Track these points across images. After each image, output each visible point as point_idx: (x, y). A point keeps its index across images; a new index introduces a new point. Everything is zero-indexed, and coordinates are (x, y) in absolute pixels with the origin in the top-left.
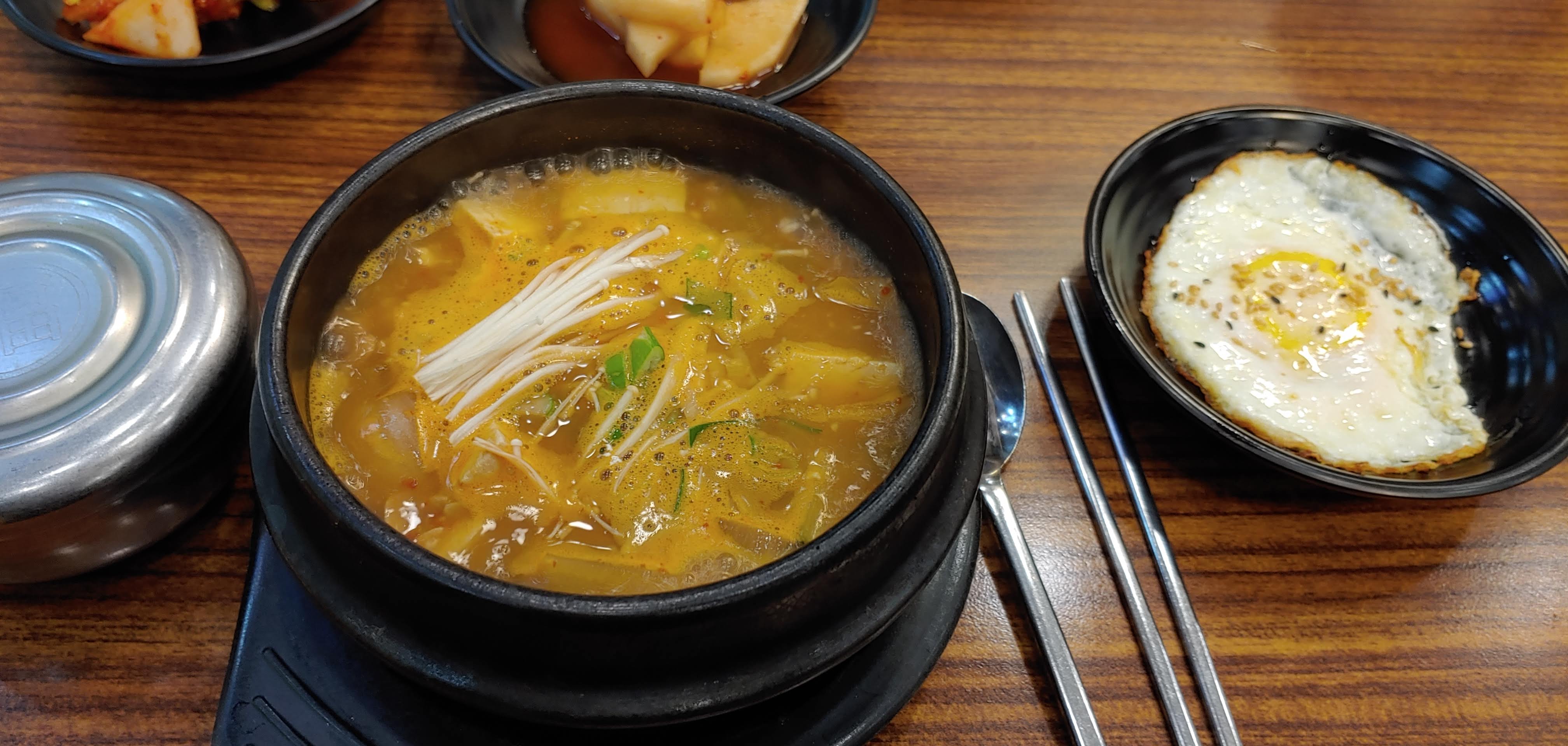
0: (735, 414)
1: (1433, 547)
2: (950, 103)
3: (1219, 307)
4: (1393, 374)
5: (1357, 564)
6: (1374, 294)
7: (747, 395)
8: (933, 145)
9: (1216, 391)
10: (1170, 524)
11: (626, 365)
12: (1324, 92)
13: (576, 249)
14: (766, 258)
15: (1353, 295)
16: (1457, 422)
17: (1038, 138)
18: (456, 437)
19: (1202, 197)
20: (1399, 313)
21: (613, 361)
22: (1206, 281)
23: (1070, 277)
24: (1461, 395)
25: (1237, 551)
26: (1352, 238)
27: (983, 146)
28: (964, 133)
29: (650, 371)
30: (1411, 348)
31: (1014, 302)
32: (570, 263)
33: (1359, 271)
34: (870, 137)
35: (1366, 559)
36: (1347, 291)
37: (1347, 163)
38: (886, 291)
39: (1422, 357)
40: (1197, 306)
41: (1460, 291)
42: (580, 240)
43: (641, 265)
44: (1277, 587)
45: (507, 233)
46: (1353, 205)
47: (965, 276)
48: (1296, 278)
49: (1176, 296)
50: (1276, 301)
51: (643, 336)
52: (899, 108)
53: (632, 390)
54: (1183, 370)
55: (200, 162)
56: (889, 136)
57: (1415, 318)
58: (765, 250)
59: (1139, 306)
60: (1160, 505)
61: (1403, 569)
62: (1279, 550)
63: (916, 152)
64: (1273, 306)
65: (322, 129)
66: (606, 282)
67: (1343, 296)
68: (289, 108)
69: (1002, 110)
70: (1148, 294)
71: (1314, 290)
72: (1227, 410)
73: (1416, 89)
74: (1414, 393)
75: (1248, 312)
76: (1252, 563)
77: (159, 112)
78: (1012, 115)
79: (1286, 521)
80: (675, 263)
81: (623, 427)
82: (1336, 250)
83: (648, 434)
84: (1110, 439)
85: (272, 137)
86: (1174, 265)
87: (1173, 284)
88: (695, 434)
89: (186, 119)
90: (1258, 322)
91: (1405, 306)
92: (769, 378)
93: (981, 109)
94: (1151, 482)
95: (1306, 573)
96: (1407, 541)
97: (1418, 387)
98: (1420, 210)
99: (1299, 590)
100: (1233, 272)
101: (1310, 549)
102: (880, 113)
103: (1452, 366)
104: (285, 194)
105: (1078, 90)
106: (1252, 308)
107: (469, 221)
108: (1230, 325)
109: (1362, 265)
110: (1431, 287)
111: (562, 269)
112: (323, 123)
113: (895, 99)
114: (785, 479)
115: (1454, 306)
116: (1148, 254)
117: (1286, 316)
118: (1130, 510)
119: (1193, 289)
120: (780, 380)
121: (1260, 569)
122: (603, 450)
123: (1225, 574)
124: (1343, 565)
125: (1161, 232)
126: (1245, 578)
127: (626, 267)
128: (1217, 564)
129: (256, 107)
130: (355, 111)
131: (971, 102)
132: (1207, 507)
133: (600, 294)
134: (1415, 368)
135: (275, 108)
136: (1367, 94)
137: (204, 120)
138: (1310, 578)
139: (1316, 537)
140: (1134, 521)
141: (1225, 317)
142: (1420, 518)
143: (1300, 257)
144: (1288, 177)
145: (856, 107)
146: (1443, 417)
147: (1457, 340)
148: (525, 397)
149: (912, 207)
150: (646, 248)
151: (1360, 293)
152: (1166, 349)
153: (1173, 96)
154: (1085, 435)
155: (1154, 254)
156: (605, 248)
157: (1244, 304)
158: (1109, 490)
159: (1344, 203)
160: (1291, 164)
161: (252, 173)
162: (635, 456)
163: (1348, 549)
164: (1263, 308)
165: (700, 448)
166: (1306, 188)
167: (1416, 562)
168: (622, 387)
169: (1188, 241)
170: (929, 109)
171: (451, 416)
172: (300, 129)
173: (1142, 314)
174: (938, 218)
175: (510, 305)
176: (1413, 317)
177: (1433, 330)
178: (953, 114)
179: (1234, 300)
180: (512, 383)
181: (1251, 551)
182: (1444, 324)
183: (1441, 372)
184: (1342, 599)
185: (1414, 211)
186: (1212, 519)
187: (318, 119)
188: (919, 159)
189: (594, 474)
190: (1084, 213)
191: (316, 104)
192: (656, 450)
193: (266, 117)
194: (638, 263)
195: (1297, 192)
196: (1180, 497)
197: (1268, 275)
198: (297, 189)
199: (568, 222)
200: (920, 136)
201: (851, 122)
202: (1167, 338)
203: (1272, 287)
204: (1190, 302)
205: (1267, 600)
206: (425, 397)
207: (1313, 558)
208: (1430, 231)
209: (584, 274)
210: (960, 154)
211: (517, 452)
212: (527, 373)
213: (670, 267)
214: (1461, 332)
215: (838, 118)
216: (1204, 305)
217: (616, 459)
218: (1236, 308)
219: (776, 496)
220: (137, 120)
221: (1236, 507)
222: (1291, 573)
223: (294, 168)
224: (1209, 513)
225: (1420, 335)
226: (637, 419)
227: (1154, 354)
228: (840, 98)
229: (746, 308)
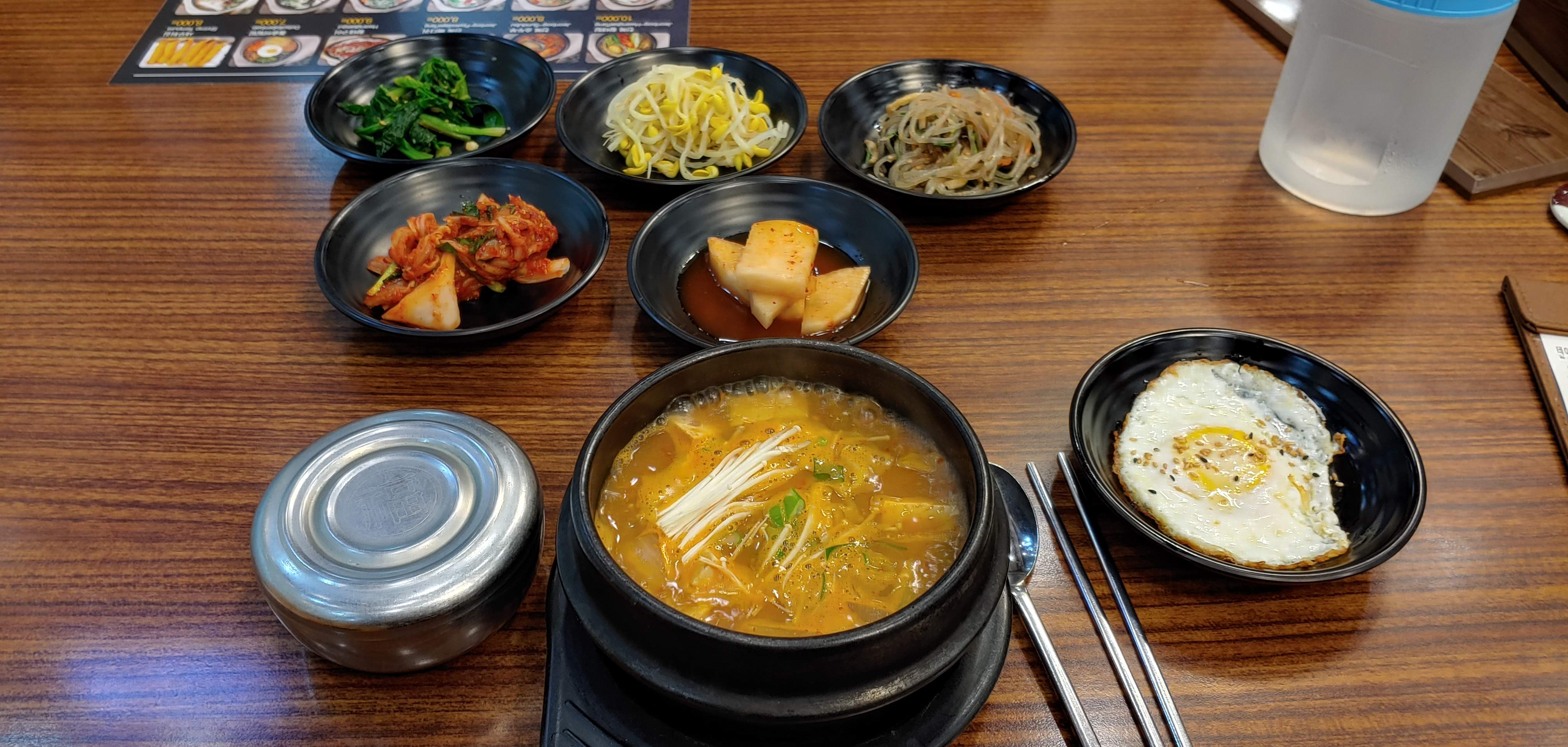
0: (852, 539)
1: (1322, 621)
2: (974, 336)
3: (1165, 466)
4: (1286, 506)
5: (1270, 634)
6: (1273, 453)
7: (858, 528)
8: (963, 365)
9: (1165, 521)
10: (1140, 613)
11: (783, 512)
12: (1241, 314)
13: (744, 442)
14: (863, 443)
15: (1258, 454)
16: (1331, 535)
17: (1037, 357)
18: (686, 558)
19: (1152, 393)
20: (1291, 465)
21: (774, 509)
22: (1156, 449)
23: (1065, 451)
24: (1335, 519)
25: (1187, 628)
26: (1260, 416)
27: (998, 364)
28: (985, 355)
29: (797, 515)
30: (1300, 489)
31: (1027, 470)
32: (741, 452)
33: (1263, 438)
34: (919, 361)
35: (1276, 630)
36: (1254, 451)
37: (1251, 365)
38: (940, 461)
39: (1307, 495)
40: (1150, 467)
41: (1334, 449)
42: (745, 438)
43: (786, 451)
44: (1217, 650)
45: (700, 435)
46: (1258, 393)
47: (992, 454)
48: (1218, 445)
49: (1135, 460)
50: (1205, 461)
51: (791, 494)
52: (938, 341)
53: (788, 527)
54: (1142, 509)
55: (464, 399)
56: (933, 360)
57: (1305, 468)
58: (862, 438)
59: (1111, 469)
60: (1133, 601)
61: (1302, 636)
62: (1216, 627)
63: (952, 370)
64: (1202, 464)
65: (545, 373)
66: (765, 462)
67: (1251, 455)
68: (520, 359)
69: (1010, 339)
70: (1116, 460)
71: (1231, 452)
72: (1173, 534)
73: (1308, 308)
74: (1302, 518)
75: (1185, 469)
76: (1198, 636)
77: (430, 365)
78: (1018, 342)
79: (1220, 608)
80: (806, 448)
81: (785, 549)
82: (1247, 425)
83: (800, 553)
84: (1098, 558)
85: (511, 379)
86: (1134, 440)
87: (1133, 453)
88: (830, 551)
89: (450, 369)
90: (1192, 476)
91: (1297, 461)
92: (871, 517)
93: (996, 339)
94: (1127, 586)
95: (1235, 641)
96: (1303, 618)
97: (1305, 514)
98: (1304, 394)
99: (1231, 652)
100: (1174, 442)
101: (1238, 625)
102: (925, 344)
103: (1328, 499)
104: (526, 418)
105: (1064, 322)
106: (1188, 466)
107: (676, 428)
108: (1173, 479)
109: (1266, 434)
110: (1315, 447)
111: (737, 455)
112: (545, 369)
113: (934, 334)
114: (887, 577)
115: (1330, 459)
116: (1116, 433)
117: (1211, 471)
118: (1113, 604)
119: (1147, 455)
120: (878, 518)
121: (1203, 639)
122: (774, 564)
123: (1179, 643)
124: (1260, 635)
125: (1124, 418)
126: (1193, 646)
127: (776, 452)
128: (1175, 637)
129: (497, 359)
130: (567, 360)
131: (988, 334)
132: (1166, 600)
133: (762, 469)
134: (1303, 501)
135: (510, 360)
136: (1273, 313)
137: (462, 369)
138: (1238, 644)
139: (1242, 617)
140: (1116, 611)
141: (1169, 472)
142: (1313, 602)
143: (1221, 430)
144: (1212, 376)
145: (908, 341)
146: (1322, 533)
147: (1332, 482)
148: (724, 533)
149: (953, 408)
150: (787, 440)
151: (1262, 452)
152: (1130, 496)
153: (1133, 323)
154: (1081, 557)
155: (1120, 433)
156: (762, 442)
157: (1182, 463)
158: (1099, 593)
159: (1252, 392)
160: (1213, 367)
161: (501, 404)
162: (793, 567)
163: (1264, 624)
164: (1195, 466)
165: (832, 562)
166: (1224, 383)
167: (1310, 631)
168: (783, 527)
169: (1143, 423)
170: (959, 340)
171: (681, 546)
172: (530, 373)
173: (1113, 474)
174: (971, 414)
175: (708, 478)
176: (1303, 467)
177: (1316, 475)
178: (976, 343)
179: (1175, 461)
180: (715, 526)
181: (1197, 628)
182: (1323, 471)
183: (1321, 504)
184: (1260, 657)
185: (1300, 396)
186: (1170, 608)
187: (542, 366)
188: (954, 375)
189: (770, 576)
190: (1068, 408)
191: (539, 355)
192: (806, 562)
193: (505, 366)
194: (784, 449)
195: (1219, 386)
196: (1147, 595)
197: (1198, 444)
198: (533, 414)
199: (736, 427)
200: (954, 359)
201: (905, 351)
202: (1131, 489)
203: (1201, 452)
204: (1145, 464)
205: (1208, 659)
206: (663, 535)
207: (1240, 631)
208: (1311, 409)
209: (752, 458)
210: (983, 370)
211: (724, 564)
212: (723, 519)
213: (803, 451)
214: (1335, 476)
215: (896, 349)
216: (1154, 465)
217: (782, 569)
218: (1177, 467)
219: (883, 588)
220: (415, 371)
221: (1186, 600)
222: (1225, 641)
223: (529, 400)
224: (1167, 605)
225: (1307, 479)
226: (793, 545)
227: (1123, 500)
228: (896, 335)
229: (852, 475)
